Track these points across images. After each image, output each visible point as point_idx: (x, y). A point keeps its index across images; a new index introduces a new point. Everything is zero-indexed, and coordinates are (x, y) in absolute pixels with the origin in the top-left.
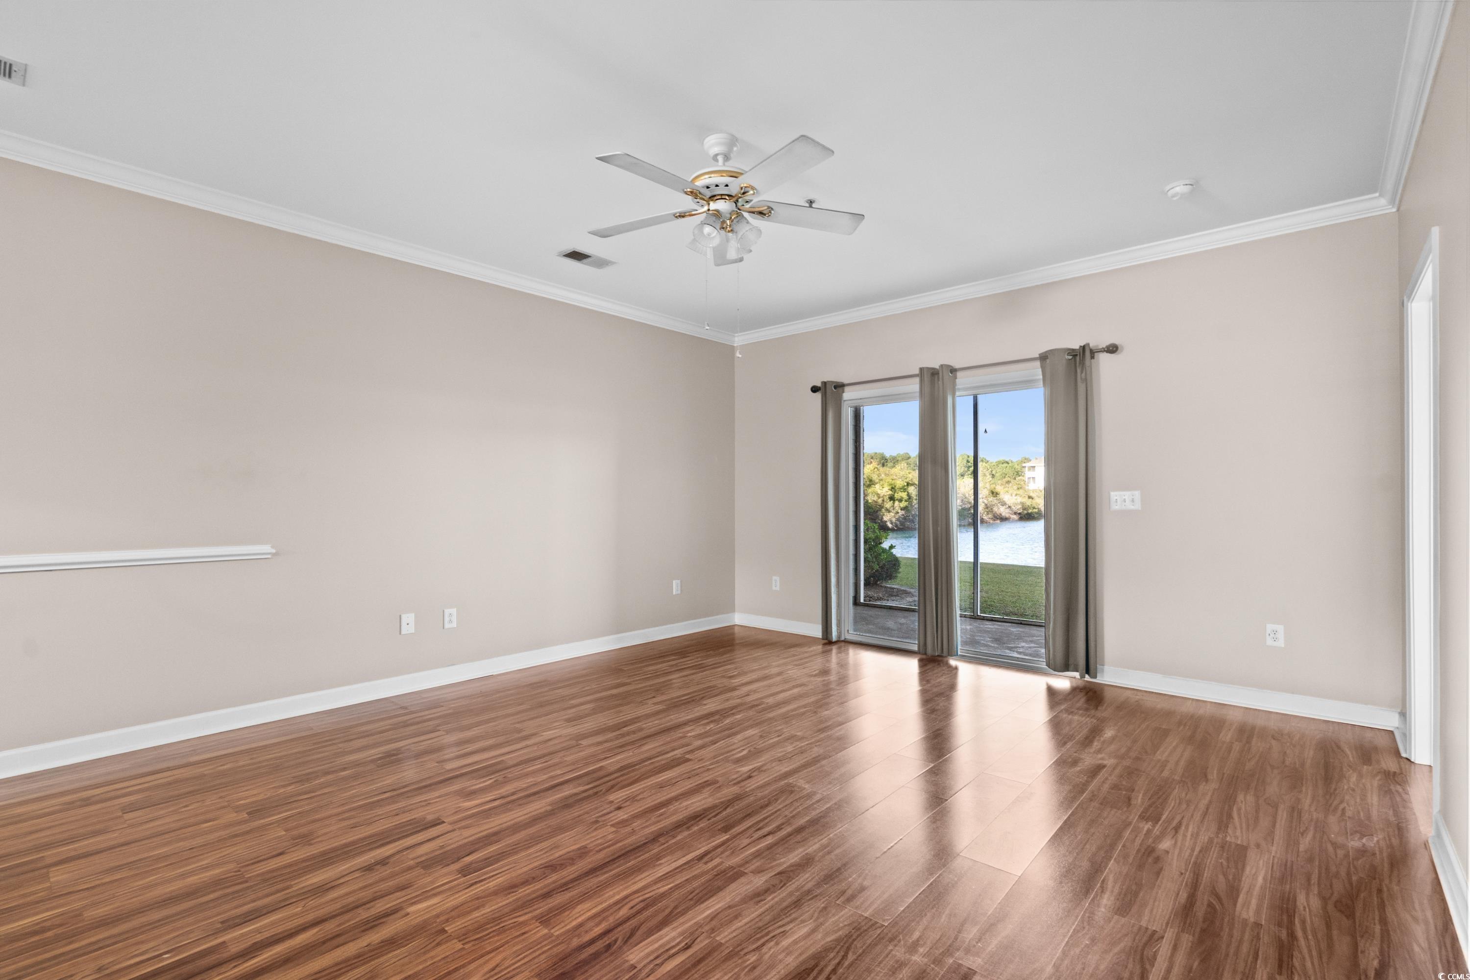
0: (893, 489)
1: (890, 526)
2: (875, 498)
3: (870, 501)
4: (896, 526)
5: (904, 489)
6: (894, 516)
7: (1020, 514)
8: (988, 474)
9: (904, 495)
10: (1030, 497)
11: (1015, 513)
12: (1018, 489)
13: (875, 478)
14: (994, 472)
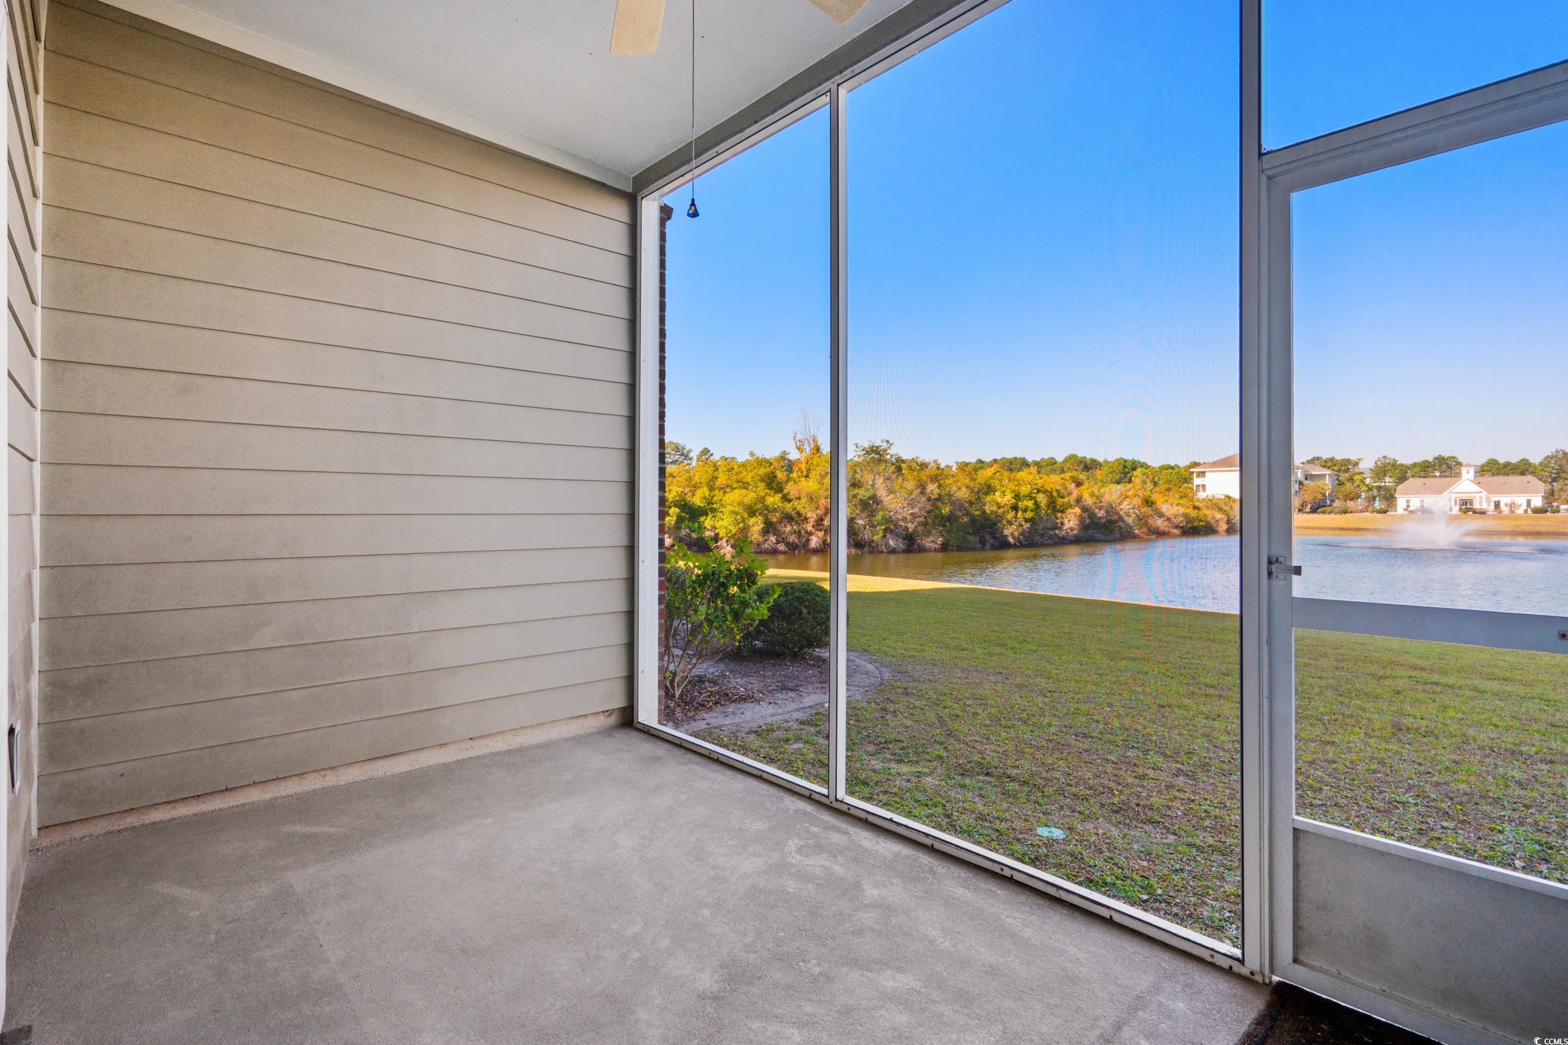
0: (1017, 497)
1: (1012, 541)
2: (995, 508)
3: (988, 512)
4: (1020, 542)
5: (1030, 497)
6: (1017, 530)
7: (1182, 527)
8: (1148, 482)
9: (1030, 504)
10: (1195, 508)
11: (1177, 527)
12: (1181, 497)
13: (995, 483)
14: (1156, 479)
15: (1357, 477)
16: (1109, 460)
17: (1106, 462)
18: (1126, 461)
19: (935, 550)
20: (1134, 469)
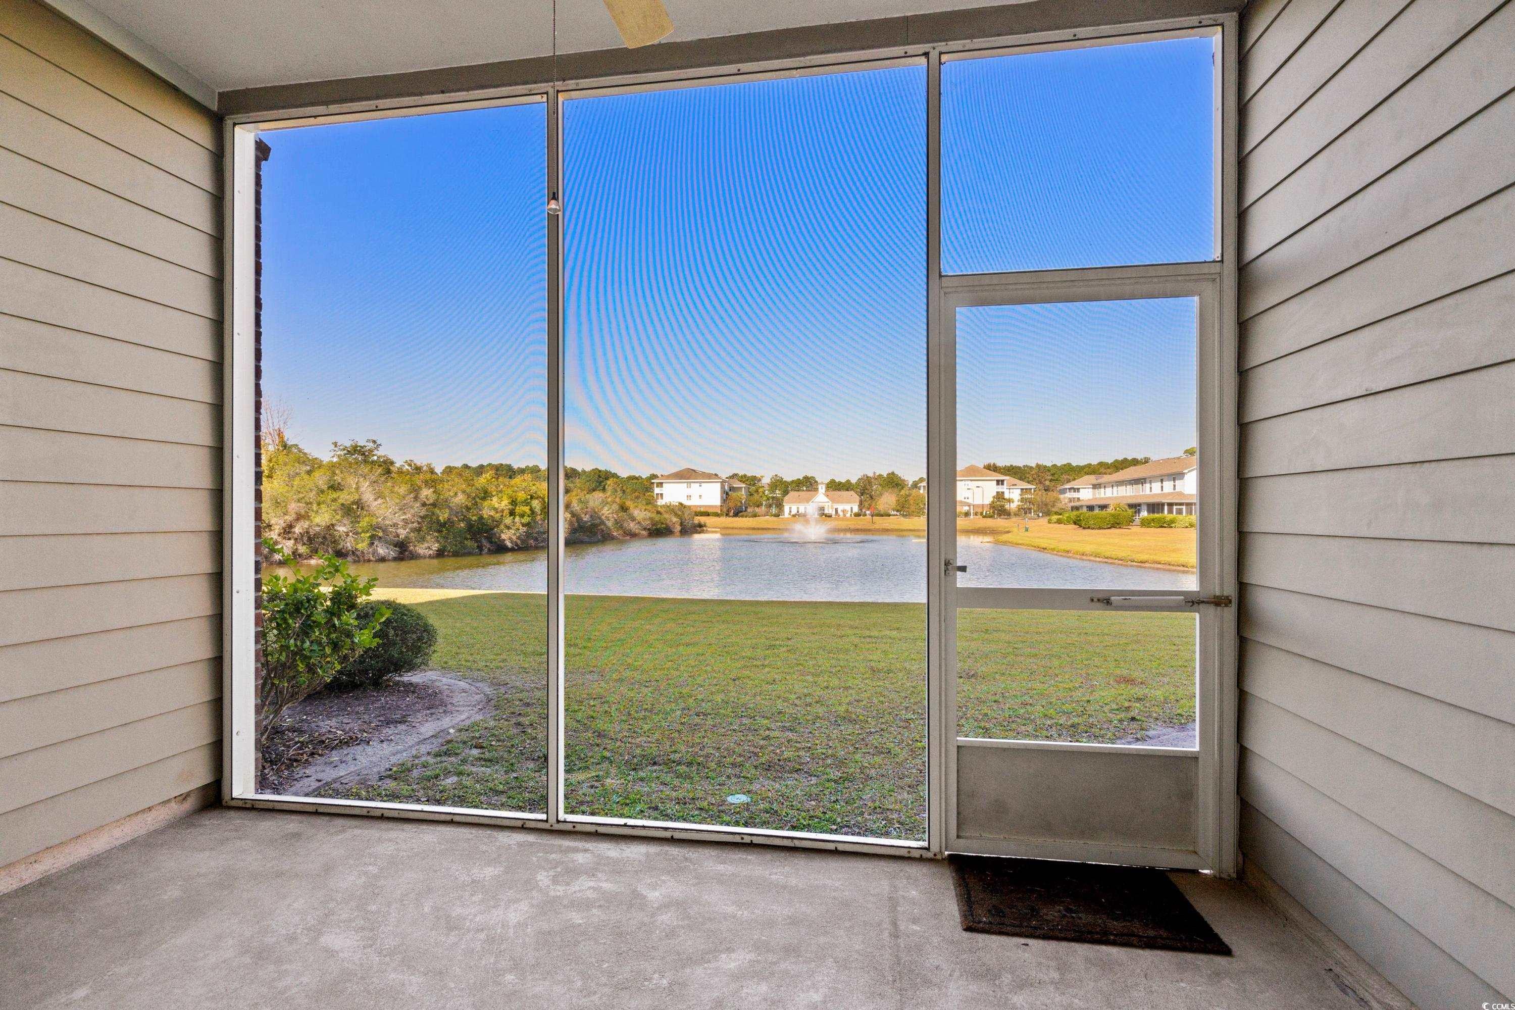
0: (514, 502)
1: (509, 545)
2: (492, 513)
3: (485, 516)
4: (517, 545)
5: (526, 503)
6: (515, 534)
7: (649, 530)
8: (620, 490)
9: (526, 509)
10: (658, 513)
11: (645, 529)
12: (646, 504)
13: (492, 489)
14: (624, 488)
15: (761, 490)
16: (587, 470)
17: (584, 471)
18: (600, 471)
19: (430, 557)
20: (607, 479)
